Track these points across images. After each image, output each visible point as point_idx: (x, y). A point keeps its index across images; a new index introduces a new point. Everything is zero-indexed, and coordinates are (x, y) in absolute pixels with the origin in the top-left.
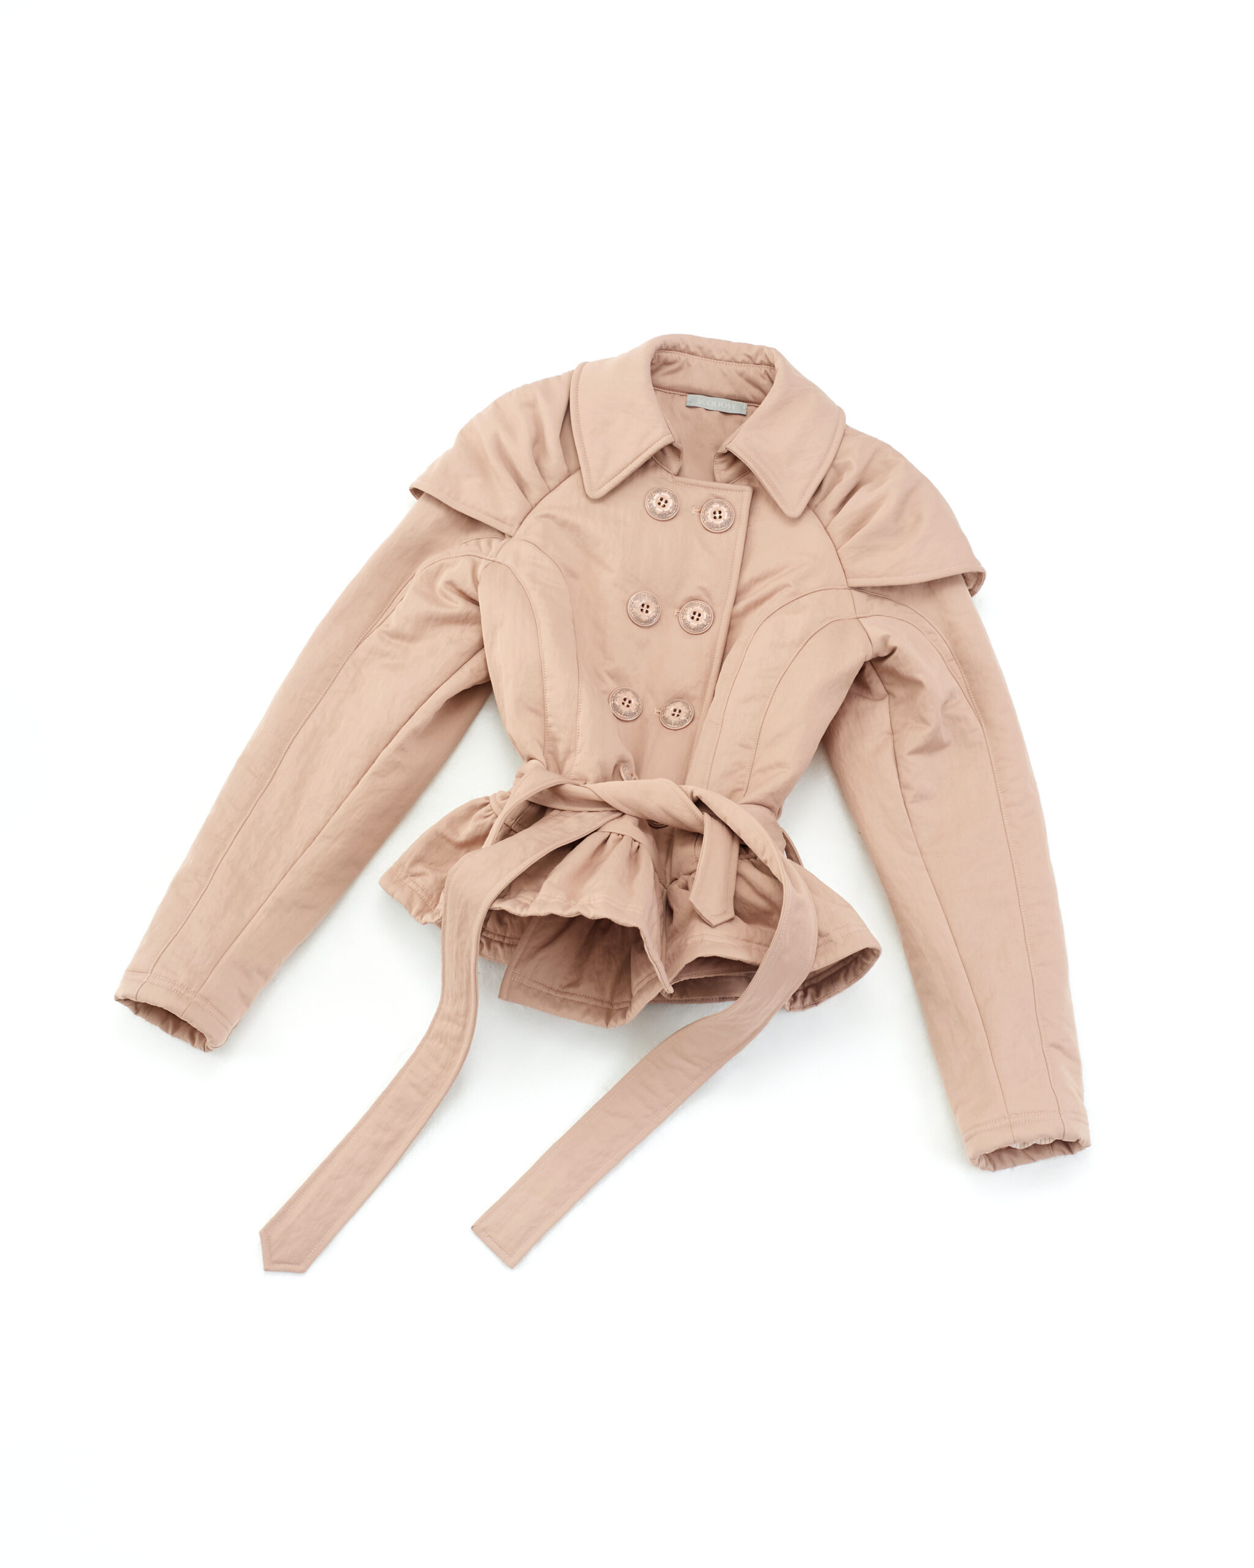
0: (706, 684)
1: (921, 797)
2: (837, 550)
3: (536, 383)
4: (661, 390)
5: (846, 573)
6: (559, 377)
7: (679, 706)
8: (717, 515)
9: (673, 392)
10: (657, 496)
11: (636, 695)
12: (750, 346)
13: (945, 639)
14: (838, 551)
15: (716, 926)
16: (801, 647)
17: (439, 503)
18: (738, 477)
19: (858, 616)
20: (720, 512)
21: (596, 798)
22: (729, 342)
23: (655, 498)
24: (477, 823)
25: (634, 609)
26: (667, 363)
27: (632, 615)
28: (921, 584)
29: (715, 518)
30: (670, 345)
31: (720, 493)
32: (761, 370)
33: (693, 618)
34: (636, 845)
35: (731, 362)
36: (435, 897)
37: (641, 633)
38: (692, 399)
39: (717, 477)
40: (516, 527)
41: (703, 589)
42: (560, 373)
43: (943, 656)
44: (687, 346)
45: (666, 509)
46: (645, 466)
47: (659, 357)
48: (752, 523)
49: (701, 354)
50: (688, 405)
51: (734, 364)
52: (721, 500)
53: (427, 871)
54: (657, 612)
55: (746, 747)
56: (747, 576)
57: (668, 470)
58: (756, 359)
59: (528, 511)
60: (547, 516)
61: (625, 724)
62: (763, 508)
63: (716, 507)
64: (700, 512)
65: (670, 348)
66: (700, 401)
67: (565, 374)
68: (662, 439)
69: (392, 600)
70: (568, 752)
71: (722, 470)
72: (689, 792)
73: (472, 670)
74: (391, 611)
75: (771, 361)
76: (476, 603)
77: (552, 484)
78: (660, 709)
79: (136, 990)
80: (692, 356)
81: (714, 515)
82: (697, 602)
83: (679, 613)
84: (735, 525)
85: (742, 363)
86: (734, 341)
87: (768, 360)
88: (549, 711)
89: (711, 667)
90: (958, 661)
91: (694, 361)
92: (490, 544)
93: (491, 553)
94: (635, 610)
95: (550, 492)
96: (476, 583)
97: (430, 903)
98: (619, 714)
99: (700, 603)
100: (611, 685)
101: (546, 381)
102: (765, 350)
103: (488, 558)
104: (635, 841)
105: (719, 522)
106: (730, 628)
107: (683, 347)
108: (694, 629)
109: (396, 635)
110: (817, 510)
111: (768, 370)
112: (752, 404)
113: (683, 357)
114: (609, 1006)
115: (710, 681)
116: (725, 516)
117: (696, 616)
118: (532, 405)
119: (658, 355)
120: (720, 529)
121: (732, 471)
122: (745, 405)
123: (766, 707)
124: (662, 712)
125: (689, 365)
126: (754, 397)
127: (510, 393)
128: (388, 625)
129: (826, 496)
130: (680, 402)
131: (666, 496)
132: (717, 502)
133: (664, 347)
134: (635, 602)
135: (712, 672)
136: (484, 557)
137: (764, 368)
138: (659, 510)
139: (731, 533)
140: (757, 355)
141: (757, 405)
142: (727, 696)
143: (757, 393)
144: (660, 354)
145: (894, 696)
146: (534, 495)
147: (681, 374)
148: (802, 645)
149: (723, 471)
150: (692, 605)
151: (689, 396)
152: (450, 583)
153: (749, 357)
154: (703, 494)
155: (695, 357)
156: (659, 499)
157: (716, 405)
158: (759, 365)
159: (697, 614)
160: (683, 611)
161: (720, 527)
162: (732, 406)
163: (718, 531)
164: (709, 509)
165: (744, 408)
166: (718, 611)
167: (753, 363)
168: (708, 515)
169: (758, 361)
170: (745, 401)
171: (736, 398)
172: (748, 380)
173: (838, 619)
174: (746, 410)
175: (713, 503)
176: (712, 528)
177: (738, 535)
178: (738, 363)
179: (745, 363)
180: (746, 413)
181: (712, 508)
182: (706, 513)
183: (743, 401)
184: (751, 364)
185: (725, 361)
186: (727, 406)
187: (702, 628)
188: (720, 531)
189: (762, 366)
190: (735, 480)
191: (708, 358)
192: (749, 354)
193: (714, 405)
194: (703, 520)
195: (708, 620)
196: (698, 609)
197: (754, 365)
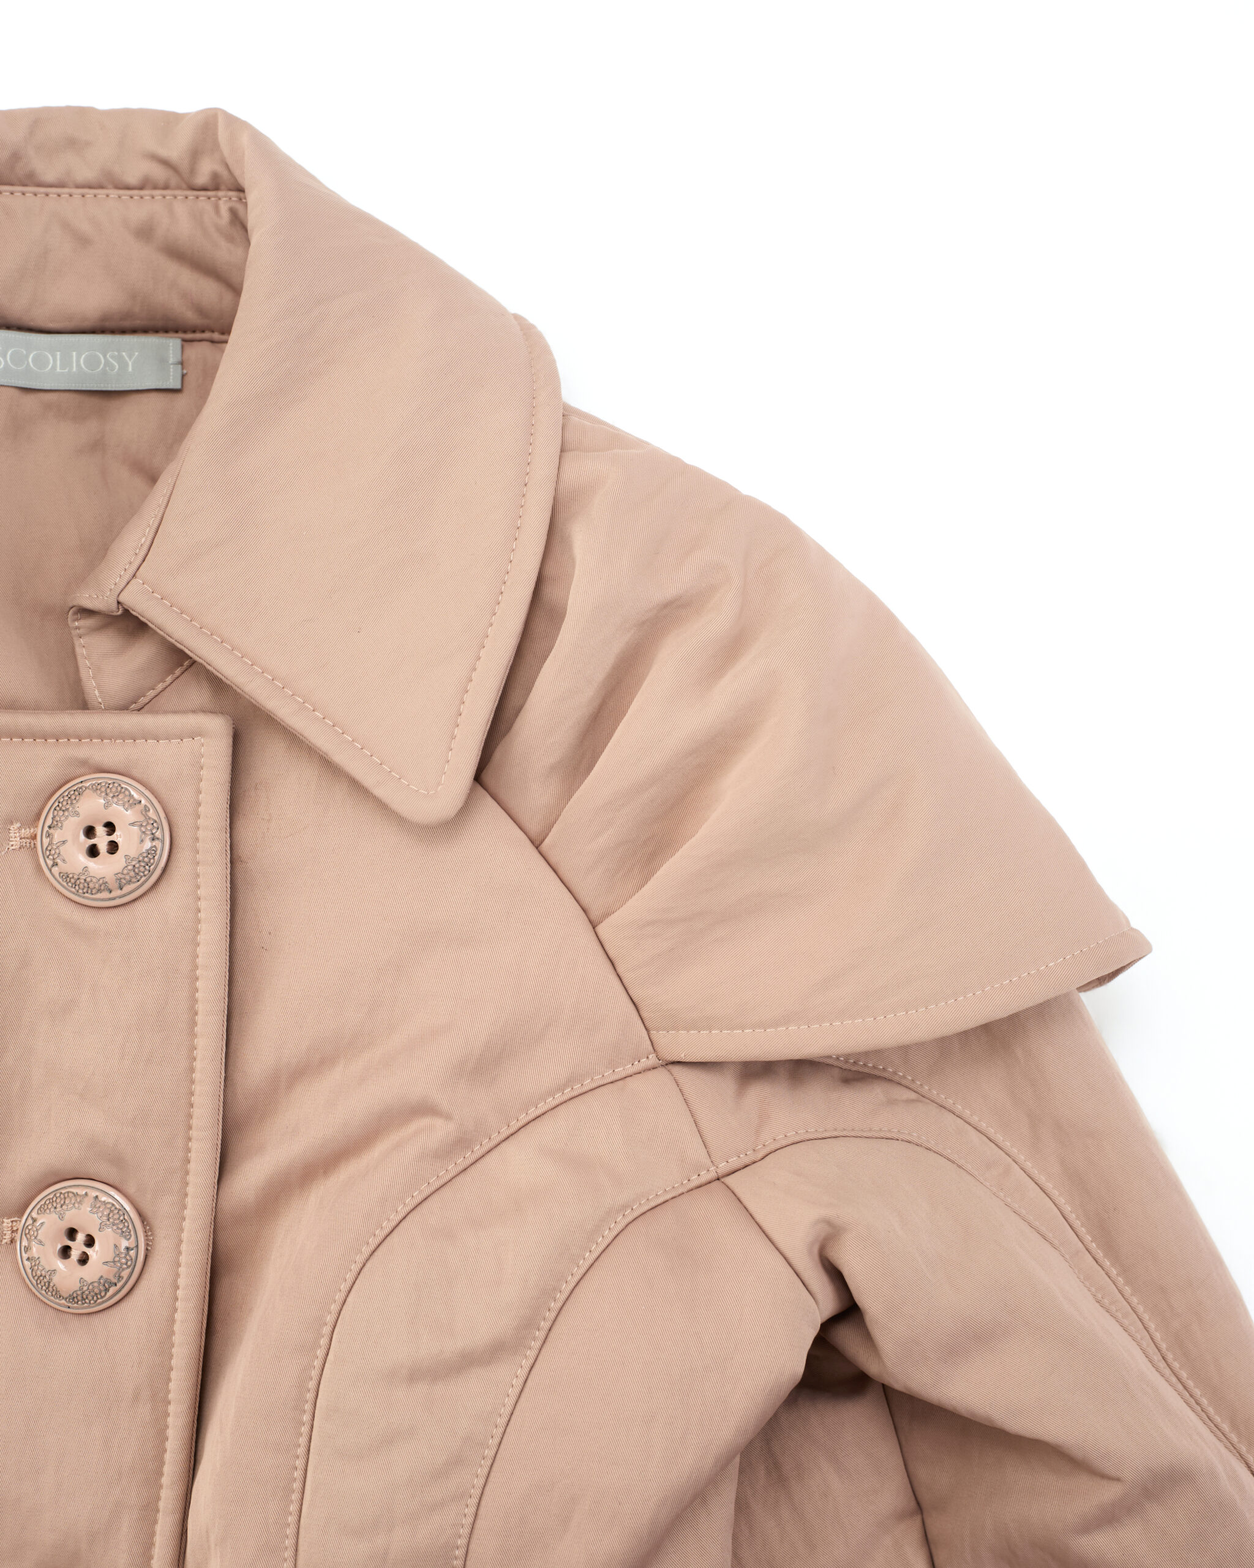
0: (149, 1510)
2: (594, 928)
5: (646, 1011)
8: (101, 840)
12: (167, 121)
14: (603, 930)
18: (171, 671)
19: (723, 1167)
20: (110, 828)
28: (965, 1036)
29: (93, 852)
31: (104, 753)
32: (217, 209)
33: (65, 1252)
35: (101, 187)
39: (91, 691)
51: (115, 194)
52: (114, 779)
58: (193, 171)
62: (284, 788)
63: (92, 806)
64: (34, 834)
71: (107, 657)
81: (90, 842)
82: (79, 1188)
83: (16, 1230)
84: (179, 869)
85: (141, 188)
105: (107, 867)
106: (216, 1272)
108: (71, 1298)
112: (198, 336)
116: (131, 838)
117: (76, 1244)
120: (119, 893)
122: (171, 344)
126: (200, 311)
132: (96, 788)
137: (226, 202)
140: (195, 155)
141: (216, 336)
143: (208, 291)
149: (111, 664)
150: (56, 1204)
153: (165, 163)
157: (63, 367)
158: (210, 193)
159: (81, 1237)
160: (30, 1221)
161: (117, 885)
162: (120, 359)
163: (110, 899)
164: (67, 818)
165: (171, 360)
166: (161, 1210)
167: (184, 186)
168: (64, 842)
169: (202, 179)
170: (185, 332)
171: (138, 323)
172: (177, 253)
173: (653, 1204)
174: (182, 363)
175: (79, 792)
176: (88, 889)
177: (202, 904)
178: (128, 188)
179: (155, 188)
180: (183, 376)
181: (77, 814)
182: (57, 835)
183: (177, 332)
184: (179, 188)
185: (78, 187)
186: (107, 363)
187: (107, 1290)
188: (120, 897)
189: (220, 193)
190: (160, 687)
191: (12, 185)
192: (164, 153)
193: (54, 367)
194: (50, 863)
195: (127, 1254)
196: (85, 1218)
197: (191, 194)
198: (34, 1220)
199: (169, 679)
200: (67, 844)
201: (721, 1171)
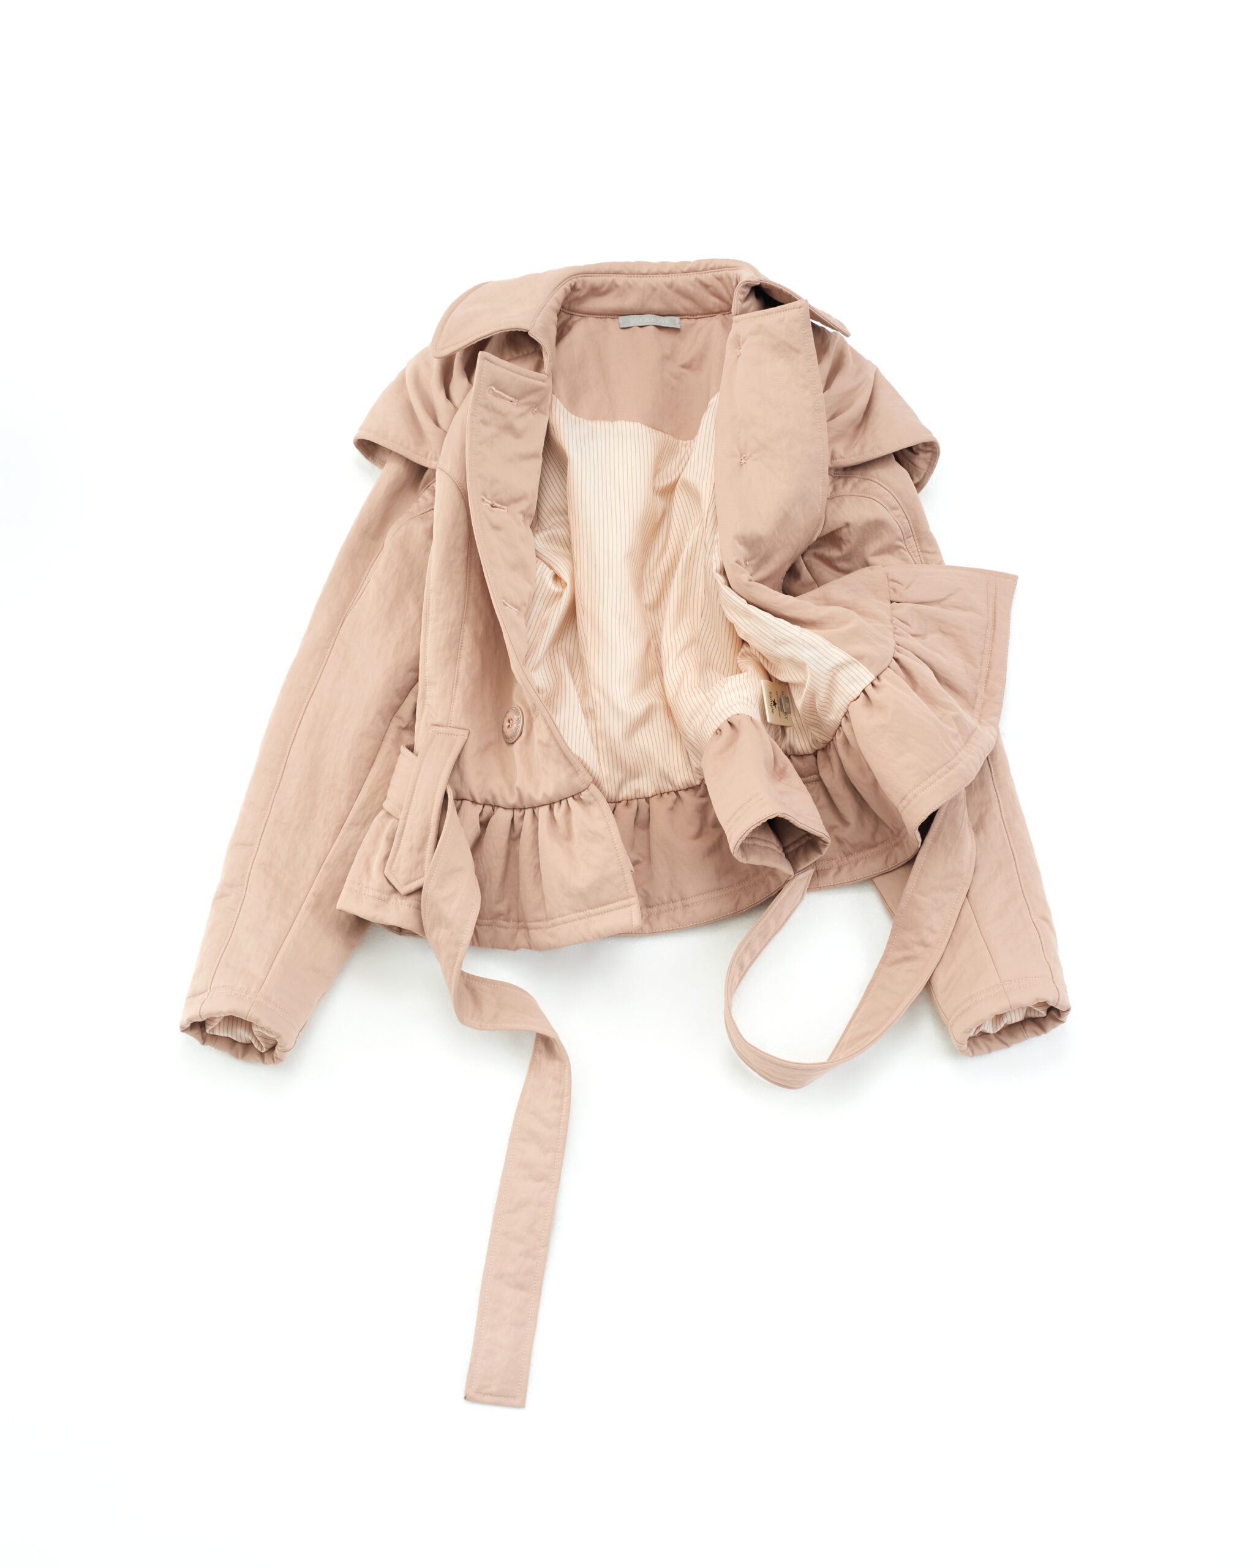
9: (605, 316)
38: (623, 321)
50: (622, 326)
66: (632, 320)
69: (366, 574)
74: (366, 584)
79: (199, 1009)
112: (684, 317)
122: (678, 318)
126: (686, 310)
130: (614, 325)
147: (610, 297)
151: (621, 317)
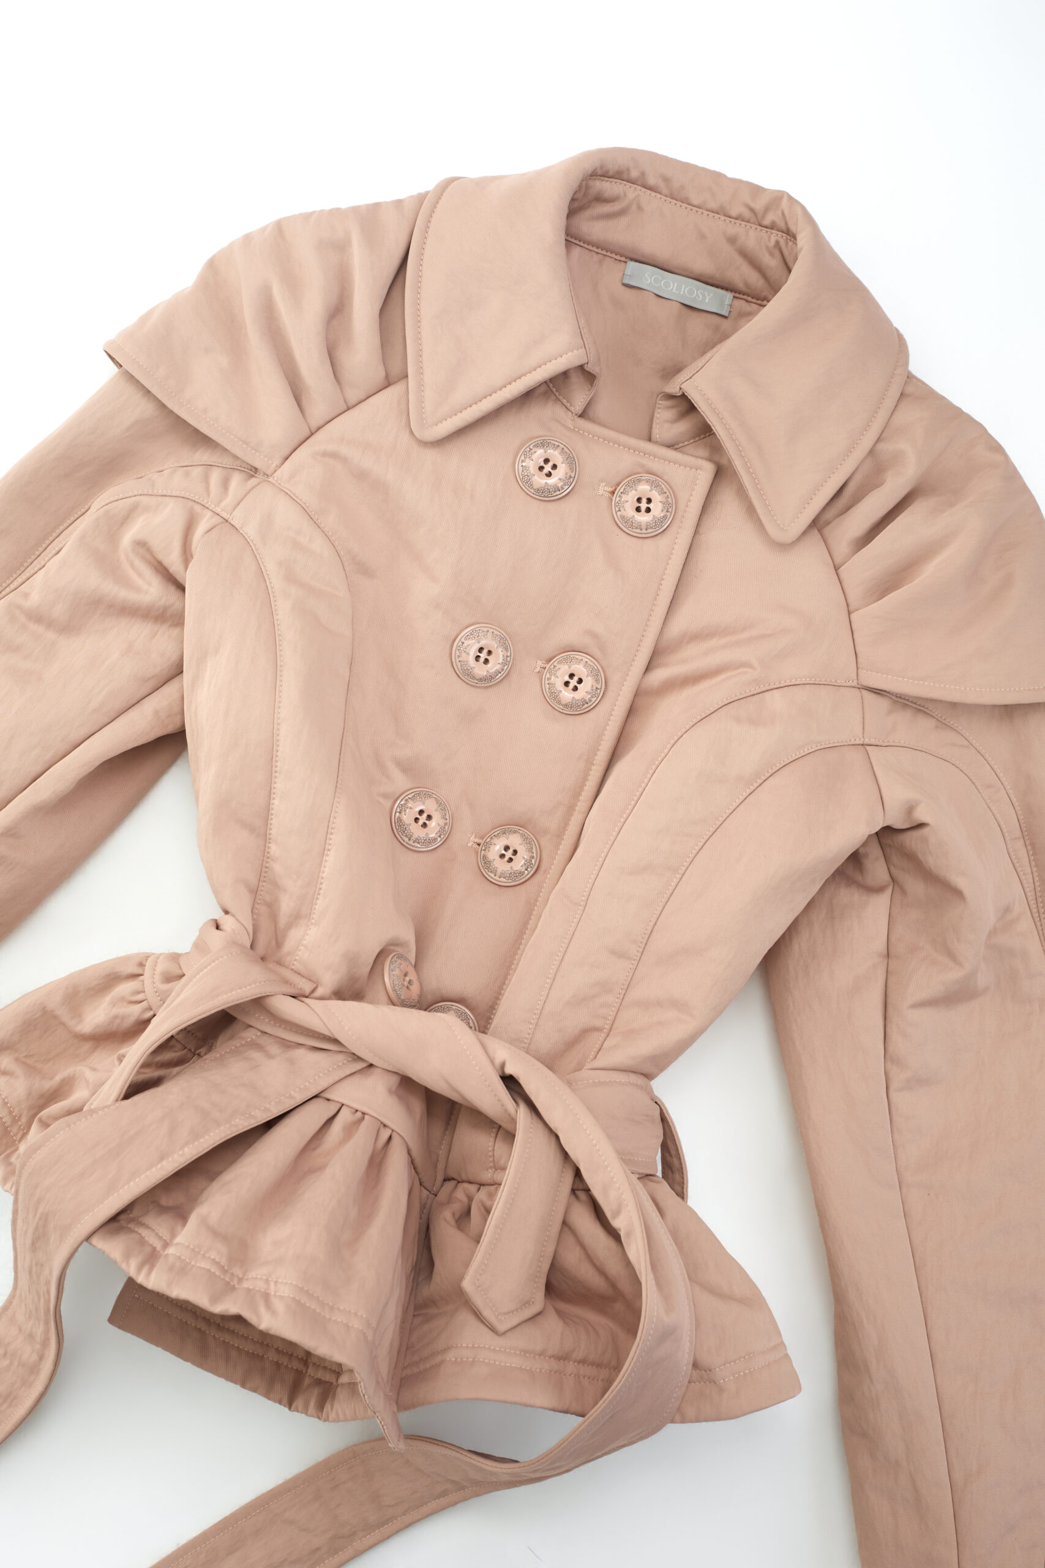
0: (571, 809)
1: (919, 1082)
2: (850, 615)
3: (355, 210)
4: (581, 244)
5: (860, 660)
6: (399, 203)
7: (515, 841)
8: (644, 505)
9: (604, 252)
10: (540, 454)
11: (442, 806)
13: (1014, 800)
14: (853, 616)
15: (505, 1333)
16: (752, 788)
17: (148, 393)
18: (694, 438)
19: (867, 741)
20: (649, 501)
21: (327, 1033)
22: (718, 176)
23: (534, 457)
24: (115, 1011)
25: (464, 655)
26: (600, 199)
27: (459, 664)
29: (638, 509)
30: (612, 168)
31: (655, 466)
32: (769, 238)
33: (567, 684)
34: (385, 1135)
35: (718, 214)
36: (24, 1120)
37: (470, 697)
38: (633, 272)
39: (657, 433)
40: (276, 462)
41: (595, 636)
42: (402, 195)
43: (1005, 831)
44: (643, 174)
45: (551, 481)
46: (527, 397)
47: (587, 187)
48: (702, 530)
49: (665, 191)
50: (626, 281)
51: (723, 218)
52: (656, 479)
53: (19, 1071)
54: (504, 664)
55: (618, 954)
56: (680, 624)
57: (568, 405)
58: (764, 216)
59: (302, 438)
60: (334, 455)
61: (416, 855)
62: (728, 506)
63: (644, 489)
64: (613, 493)
65: (611, 173)
66: (648, 277)
67: (411, 197)
68: (565, 356)
69: (44, 546)
70: (297, 917)
71: (667, 421)
72: (498, 1061)
73: (156, 713)
74: (39, 566)
75: (793, 228)
76: (181, 588)
77: (353, 396)
78: (482, 838)
80: (648, 192)
81: (638, 505)
82: (579, 656)
83: (545, 668)
84: (674, 528)
86: (730, 174)
87: (786, 223)
88: (274, 831)
89: (585, 778)
90: (1028, 842)
91: (652, 202)
92: (225, 484)
93: (224, 504)
94: (464, 657)
95: (348, 409)
96: (187, 556)
97: (15, 1129)
98: (406, 839)
99: (586, 658)
100: (400, 782)
101: (375, 208)
102: (785, 203)
103: (218, 510)
104: (385, 1126)
105: (643, 518)
106: (632, 711)
107: (634, 174)
108: (566, 706)
109: (37, 617)
110: (826, 531)
111: (782, 243)
112: (741, 296)
113: (632, 192)
114: (300, 1366)
115: (579, 804)
116: (657, 508)
117: (573, 681)
118: (341, 247)
119: (586, 185)
120: (645, 531)
121: (683, 427)
122: (729, 296)
123: (671, 888)
124: (483, 845)
125: (640, 208)
126: (747, 285)
127: (307, 216)
128: (26, 595)
129: (848, 508)
130: (612, 274)
131: (556, 456)
132: (648, 481)
133: (600, 172)
134: (466, 643)
135: (585, 788)
136: (212, 507)
137: (775, 236)
138: (540, 480)
139: (663, 542)
140: (767, 209)
141: (749, 299)
142: (603, 855)
143: (754, 279)
144: (591, 183)
145: (904, 892)
146: (318, 410)
147: (623, 221)
148: (756, 785)
149: (668, 425)
150: (568, 661)
151: (631, 264)
152: (142, 545)
153: (752, 210)
154: (625, 461)
155: (653, 194)
156: (543, 459)
157: (677, 290)
158: (768, 230)
159: (576, 679)
160: (552, 666)
161: (645, 528)
162: (704, 295)
163: (640, 533)
164: (631, 491)
165: (726, 303)
166: (615, 678)
167: (757, 223)
168: (627, 501)
169: (767, 222)
170: (735, 292)
171: (715, 282)
172: (744, 254)
173: (831, 745)
174: (731, 306)
175: (640, 481)
176: (632, 526)
177: (676, 547)
178: (730, 217)
179: (743, 220)
180: (730, 312)
181: (636, 490)
182: (624, 497)
183: (731, 291)
184: (754, 223)
185: (707, 210)
186: (697, 295)
187: (583, 705)
188: (645, 534)
189: (773, 231)
190: (686, 443)
191: (677, 200)
192: (753, 205)
193: (672, 289)
194: (617, 509)
195: (596, 691)
196: (580, 670)
197: (759, 228)
198: (555, 667)
199: (692, 441)
200: (627, 503)
201: (865, 742)
